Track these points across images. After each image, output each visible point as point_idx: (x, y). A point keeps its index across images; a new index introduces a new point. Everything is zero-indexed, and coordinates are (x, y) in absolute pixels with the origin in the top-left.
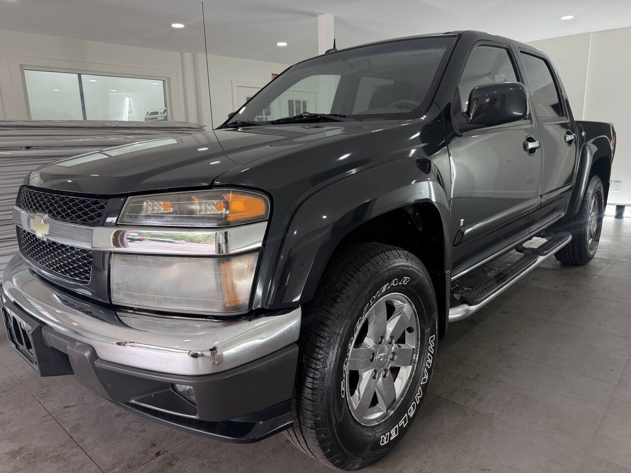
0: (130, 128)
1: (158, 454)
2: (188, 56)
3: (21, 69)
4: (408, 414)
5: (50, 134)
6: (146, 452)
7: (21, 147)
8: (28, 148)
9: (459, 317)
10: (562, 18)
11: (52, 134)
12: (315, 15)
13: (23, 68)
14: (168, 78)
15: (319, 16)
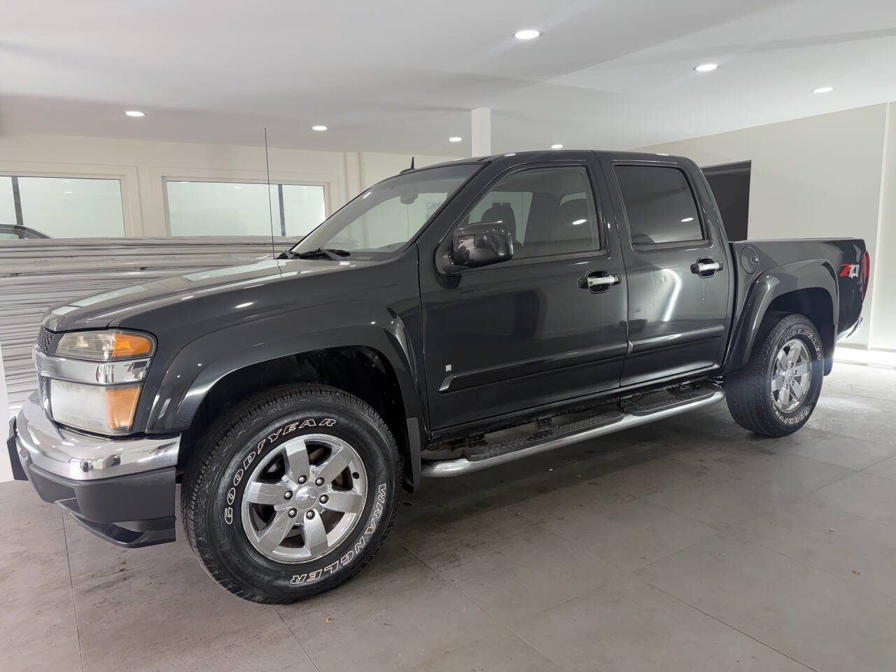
0: (265, 244)
1: (122, 570)
2: (352, 156)
3: (162, 181)
4: (340, 562)
5: (174, 252)
6: (113, 568)
7: (135, 268)
8: (143, 269)
9: (458, 472)
10: (815, 91)
11: (177, 252)
12: (469, 110)
13: (165, 179)
14: (328, 183)
15: (473, 111)
